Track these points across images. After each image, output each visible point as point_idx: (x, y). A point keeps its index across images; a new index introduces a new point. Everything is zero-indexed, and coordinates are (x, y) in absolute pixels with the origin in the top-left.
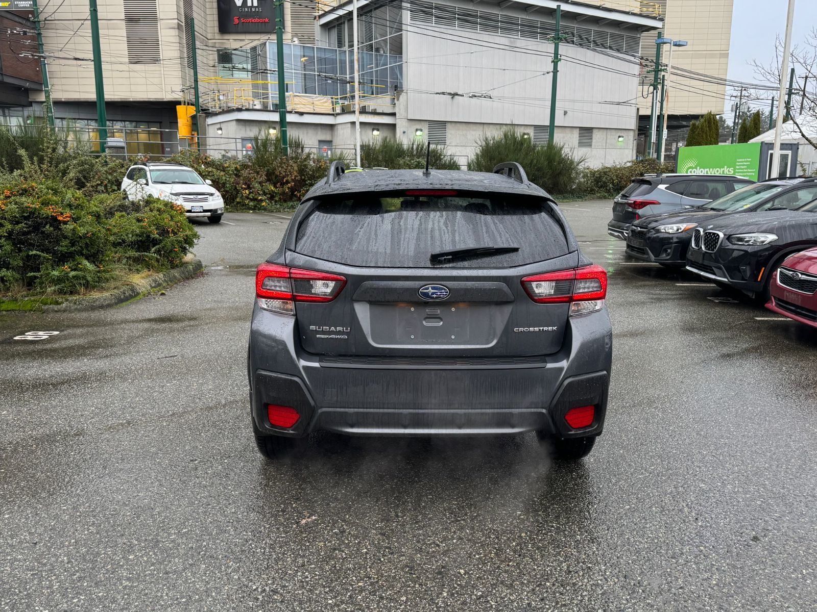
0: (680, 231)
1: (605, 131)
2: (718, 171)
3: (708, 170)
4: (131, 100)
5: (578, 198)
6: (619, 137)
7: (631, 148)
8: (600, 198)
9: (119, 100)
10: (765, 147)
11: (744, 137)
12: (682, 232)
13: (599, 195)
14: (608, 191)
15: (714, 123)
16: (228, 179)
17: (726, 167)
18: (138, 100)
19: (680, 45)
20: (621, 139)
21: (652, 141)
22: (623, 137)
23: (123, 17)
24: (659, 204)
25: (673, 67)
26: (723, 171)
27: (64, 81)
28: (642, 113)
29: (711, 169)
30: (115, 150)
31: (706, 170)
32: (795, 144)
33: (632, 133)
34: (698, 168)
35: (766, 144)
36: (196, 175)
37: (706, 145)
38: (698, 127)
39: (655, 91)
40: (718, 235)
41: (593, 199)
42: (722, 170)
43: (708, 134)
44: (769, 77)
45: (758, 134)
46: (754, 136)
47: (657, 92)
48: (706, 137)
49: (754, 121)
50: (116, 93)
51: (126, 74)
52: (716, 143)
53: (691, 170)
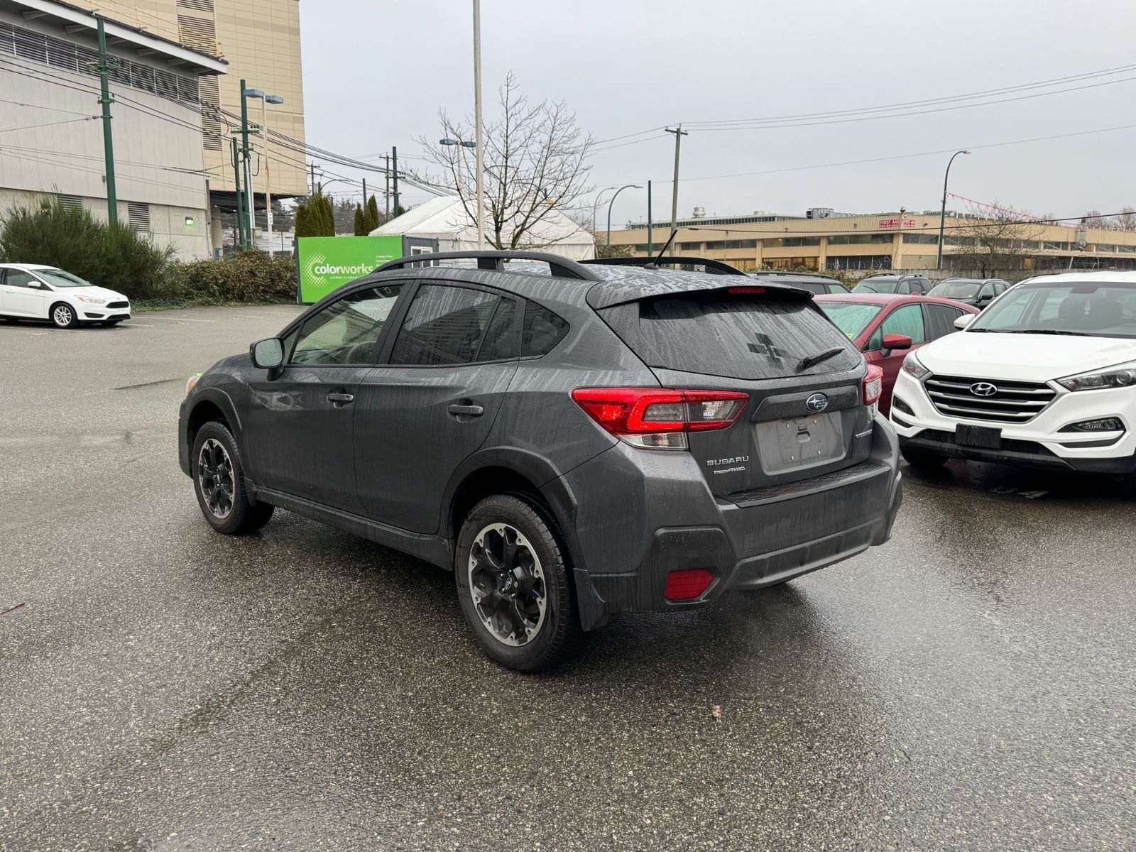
1: (166, 208)
2: (354, 270)
3: (341, 267)
5: (173, 304)
6: (187, 219)
7: (205, 235)
8: (202, 304)
10: (407, 242)
11: (362, 228)
13: (200, 300)
14: (213, 295)
15: (327, 208)
17: (363, 265)
19: (273, 102)
20: (189, 222)
21: (251, 227)
22: (192, 219)
25: (269, 131)
26: (361, 270)
28: (216, 186)
29: (345, 268)
31: (338, 268)
32: (434, 240)
33: (203, 215)
34: (328, 265)
35: (407, 238)
37: (322, 235)
38: (308, 211)
39: (246, 159)
41: (194, 306)
42: (359, 268)
43: (322, 221)
45: (377, 227)
46: (373, 229)
47: (249, 161)
48: (320, 226)
49: (371, 208)
52: (331, 234)
53: (318, 267)
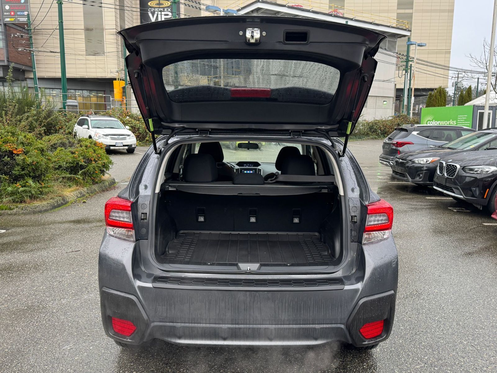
0: (428, 162)
1: (375, 97)
2: (446, 123)
3: (440, 122)
4: (87, 77)
5: (359, 138)
6: (384, 101)
7: (391, 108)
8: (372, 139)
9: (79, 77)
10: (476, 108)
11: (462, 102)
12: (429, 163)
13: (372, 137)
14: (378, 135)
15: (443, 93)
16: (141, 126)
17: (451, 120)
18: (91, 77)
19: (421, 46)
20: (385, 103)
21: (405, 104)
22: (386, 101)
23: (83, 28)
24: (413, 144)
25: (417, 59)
26: (450, 123)
27: (46, 66)
28: (398, 87)
29: (442, 122)
30: (71, 107)
31: (439, 122)
32: (494, 107)
33: (392, 99)
34: (434, 121)
35: (477, 106)
36: (120, 123)
37: (438, 106)
38: (433, 95)
39: (406, 73)
40: (456, 166)
41: (368, 139)
42: (449, 122)
43: (440, 100)
44: (480, 64)
45: (471, 100)
46: (468, 102)
47: (407, 74)
48: (438, 102)
49: (468, 92)
50: (77, 73)
51: (84, 62)
52: (445, 106)
53: (429, 122)
